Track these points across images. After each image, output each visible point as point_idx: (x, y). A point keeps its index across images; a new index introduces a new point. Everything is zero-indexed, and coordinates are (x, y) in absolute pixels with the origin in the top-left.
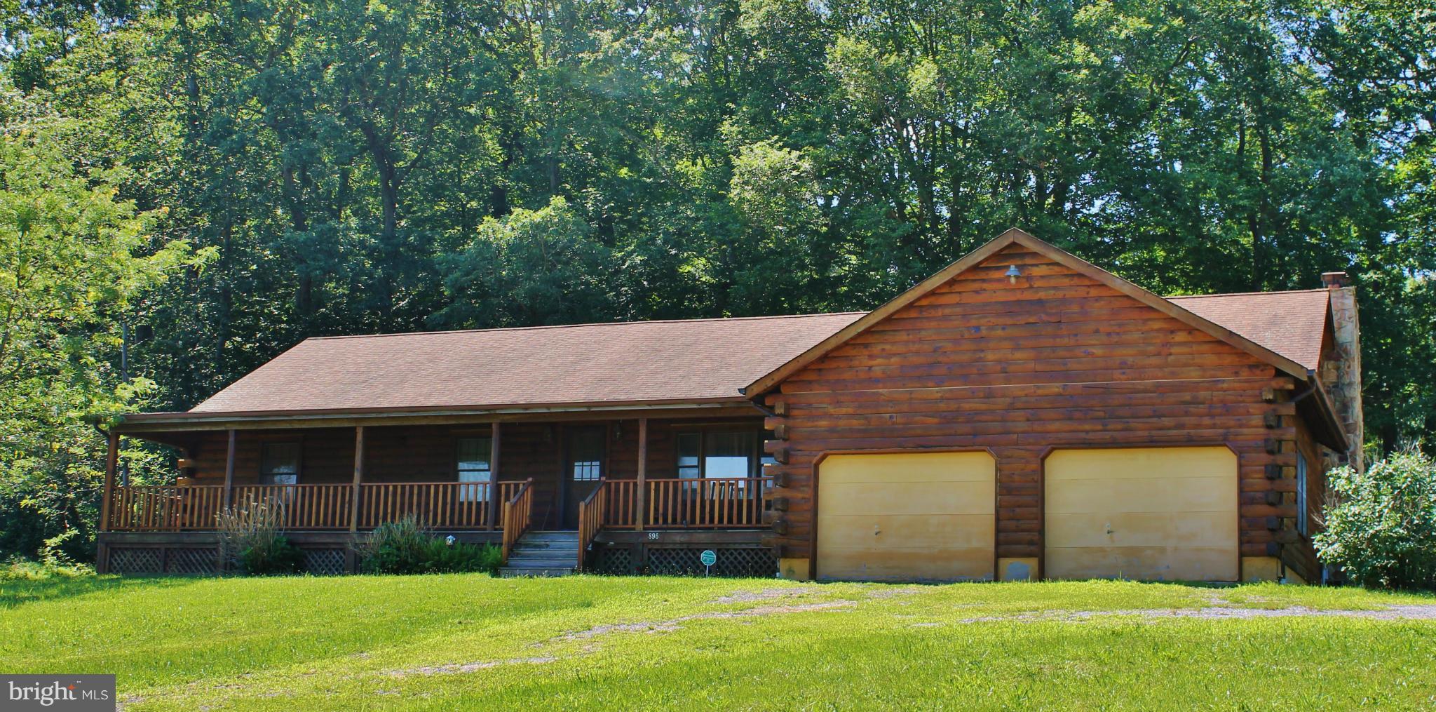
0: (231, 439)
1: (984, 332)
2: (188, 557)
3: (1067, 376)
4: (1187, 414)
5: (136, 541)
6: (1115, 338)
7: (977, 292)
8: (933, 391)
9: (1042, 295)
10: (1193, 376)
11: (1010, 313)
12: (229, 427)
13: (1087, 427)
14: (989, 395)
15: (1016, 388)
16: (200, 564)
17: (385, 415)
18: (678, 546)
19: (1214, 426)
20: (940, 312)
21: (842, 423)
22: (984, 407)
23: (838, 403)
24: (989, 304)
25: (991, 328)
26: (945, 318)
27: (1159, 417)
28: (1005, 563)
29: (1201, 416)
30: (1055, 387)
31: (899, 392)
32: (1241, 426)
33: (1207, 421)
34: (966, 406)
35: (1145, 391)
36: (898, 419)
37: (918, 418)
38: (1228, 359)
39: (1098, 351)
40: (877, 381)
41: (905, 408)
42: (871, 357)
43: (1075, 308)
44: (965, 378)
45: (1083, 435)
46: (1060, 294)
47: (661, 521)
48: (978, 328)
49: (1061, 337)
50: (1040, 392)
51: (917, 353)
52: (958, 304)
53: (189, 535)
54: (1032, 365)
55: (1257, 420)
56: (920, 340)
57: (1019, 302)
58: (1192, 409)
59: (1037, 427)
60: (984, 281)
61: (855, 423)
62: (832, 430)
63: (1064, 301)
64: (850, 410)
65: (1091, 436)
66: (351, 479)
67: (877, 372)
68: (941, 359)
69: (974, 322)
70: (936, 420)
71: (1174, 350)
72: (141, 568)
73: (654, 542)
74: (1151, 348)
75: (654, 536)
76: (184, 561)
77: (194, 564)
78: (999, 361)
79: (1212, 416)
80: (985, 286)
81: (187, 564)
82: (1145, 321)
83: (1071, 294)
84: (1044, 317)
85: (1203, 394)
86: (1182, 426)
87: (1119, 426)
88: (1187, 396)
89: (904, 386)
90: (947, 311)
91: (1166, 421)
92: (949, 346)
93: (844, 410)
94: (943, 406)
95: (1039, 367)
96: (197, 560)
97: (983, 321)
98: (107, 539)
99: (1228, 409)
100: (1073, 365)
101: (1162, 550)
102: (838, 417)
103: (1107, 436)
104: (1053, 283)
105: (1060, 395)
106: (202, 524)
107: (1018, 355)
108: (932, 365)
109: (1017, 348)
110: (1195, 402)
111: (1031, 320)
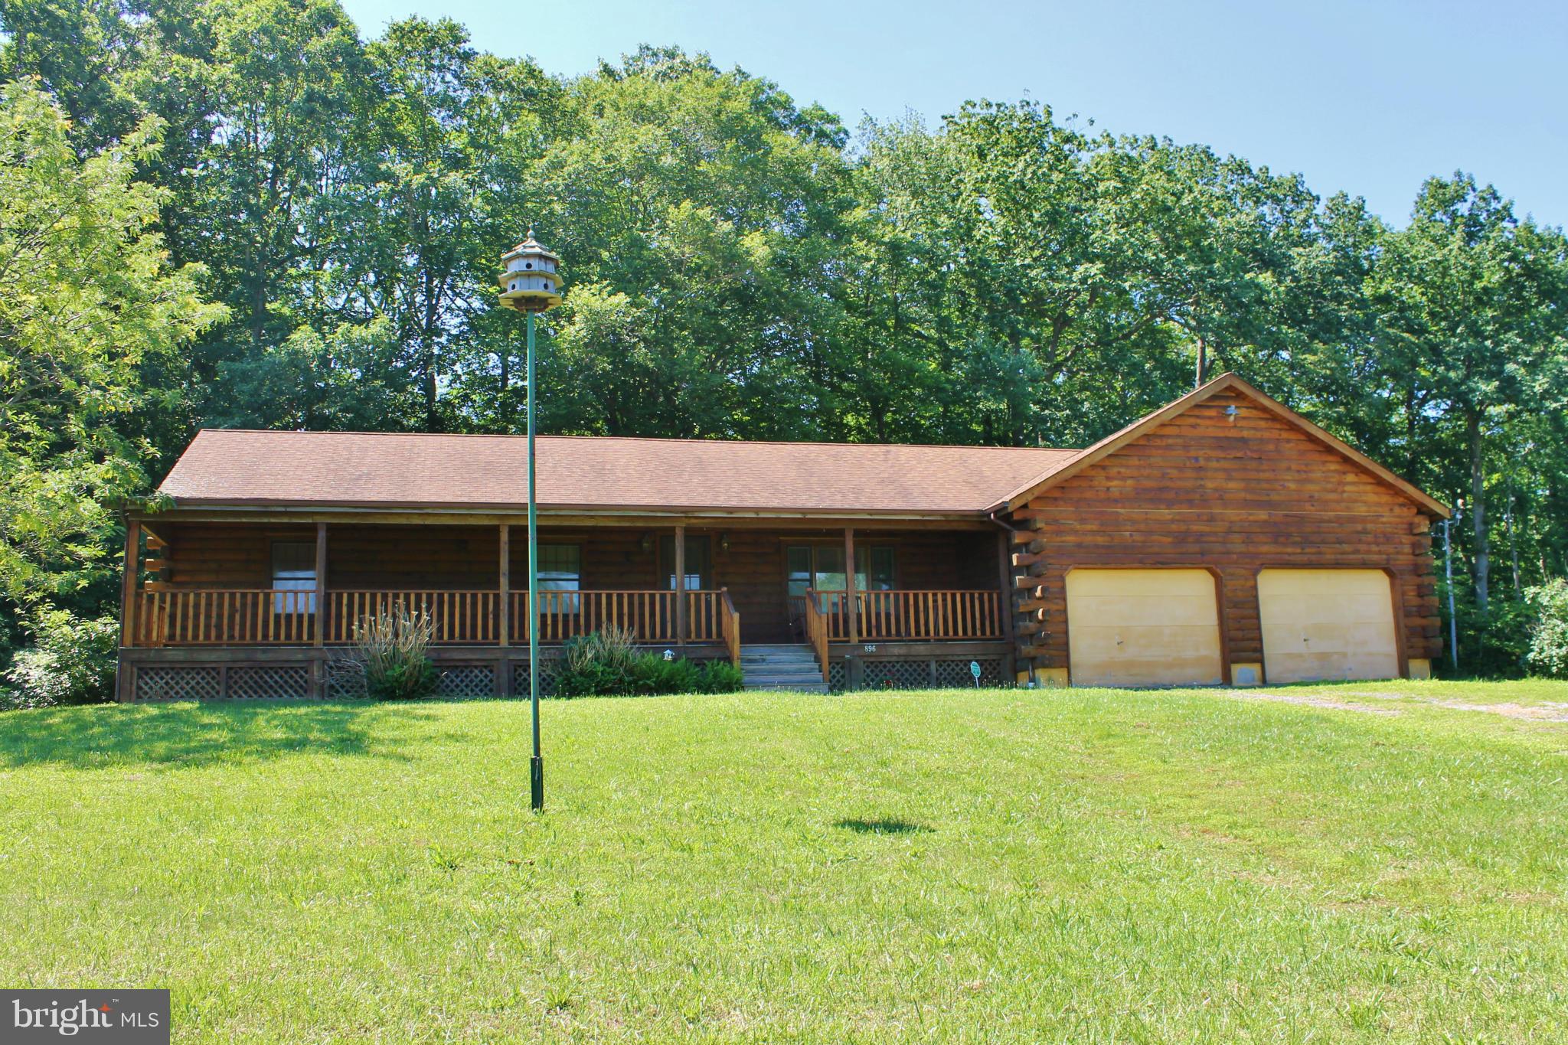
0: (322, 535)
1: (1202, 462)
2: (261, 677)
3: (1269, 505)
4: (1360, 541)
5: (181, 658)
6: (1304, 476)
7: (1194, 426)
8: (1165, 513)
9: (1245, 434)
10: (1361, 510)
11: (1221, 447)
12: (319, 519)
13: (1289, 550)
14: (1212, 519)
15: (1232, 513)
16: (281, 687)
17: (552, 513)
18: (894, 659)
19: (1380, 553)
20: (1164, 442)
21: (1088, 539)
22: (1207, 529)
23: (1083, 521)
24: (1203, 438)
25: (1208, 459)
26: (1168, 447)
27: (1340, 543)
28: (1237, 670)
29: (1369, 543)
30: (1262, 515)
31: (1136, 512)
32: (1398, 553)
33: (1374, 548)
34: (1195, 528)
35: (1330, 521)
36: (1137, 537)
37: (1155, 537)
38: (1385, 499)
39: (1292, 486)
40: (1116, 501)
41: (1142, 527)
42: (1108, 478)
43: (1271, 447)
44: (1190, 503)
45: (1287, 557)
46: (1259, 434)
47: (874, 633)
48: (1196, 459)
49: (1263, 471)
50: (1251, 518)
51: (1148, 477)
52: (1178, 436)
53: (264, 651)
54: (1243, 495)
55: (1407, 549)
56: (1150, 466)
57: (1227, 438)
58: (1363, 537)
59: (1252, 549)
60: (1198, 417)
61: (1100, 540)
62: (1079, 546)
63: (1262, 440)
64: (1094, 527)
65: (1292, 558)
66: (496, 585)
67: (1115, 493)
68: (1169, 484)
69: (1193, 453)
70: (1170, 540)
71: (1348, 488)
72: (187, 693)
73: (871, 655)
74: (1330, 486)
75: (870, 648)
76: (256, 682)
77: (271, 687)
78: (1216, 490)
79: (1377, 544)
80: (1199, 421)
81: (261, 687)
82: (1324, 463)
83: (1266, 435)
84: (1249, 453)
85: (1369, 526)
86: (1357, 552)
87: (1313, 550)
88: (1359, 527)
89: (1140, 507)
90: (1170, 441)
91: (1346, 547)
92: (1174, 473)
93: (1089, 527)
94: (1174, 527)
95: (1249, 497)
96: (276, 682)
97: (1201, 453)
98: (136, 656)
99: (1388, 538)
100: (1275, 497)
101: (1344, 655)
102: (1085, 533)
103: (1305, 558)
104: (1252, 424)
105: (1265, 522)
106: (283, 636)
107: (1232, 485)
108: (1161, 489)
109: (1229, 479)
110: (1365, 532)
111: (1239, 455)
